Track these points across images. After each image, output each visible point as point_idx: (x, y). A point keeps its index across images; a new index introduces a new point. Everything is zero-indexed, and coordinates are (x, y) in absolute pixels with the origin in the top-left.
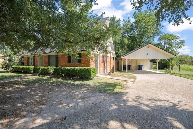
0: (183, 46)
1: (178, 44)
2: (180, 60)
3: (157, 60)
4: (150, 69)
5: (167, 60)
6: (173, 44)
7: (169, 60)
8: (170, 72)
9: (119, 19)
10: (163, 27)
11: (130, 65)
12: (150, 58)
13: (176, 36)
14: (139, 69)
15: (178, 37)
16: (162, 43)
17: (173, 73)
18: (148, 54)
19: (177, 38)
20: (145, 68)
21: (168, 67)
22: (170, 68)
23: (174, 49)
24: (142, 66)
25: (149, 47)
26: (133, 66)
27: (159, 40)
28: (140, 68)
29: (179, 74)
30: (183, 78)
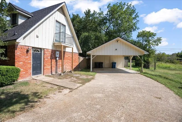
0: (160, 43)
1: (155, 42)
2: (158, 58)
3: (130, 57)
4: (125, 67)
5: (139, 57)
6: (151, 42)
7: (141, 56)
8: (142, 71)
9: (94, 11)
10: (139, 21)
11: (102, 62)
12: (125, 55)
13: (153, 33)
14: (112, 67)
15: (155, 34)
16: (140, 40)
17: (144, 73)
18: (116, 50)
19: (154, 36)
20: (120, 66)
21: (140, 65)
22: (142, 67)
23: (152, 46)
24: (115, 63)
25: (118, 41)
26: (106, 63)
27: (137, 37)
28: (113, 65)
29: (150, 74)
30: (153, 80)
